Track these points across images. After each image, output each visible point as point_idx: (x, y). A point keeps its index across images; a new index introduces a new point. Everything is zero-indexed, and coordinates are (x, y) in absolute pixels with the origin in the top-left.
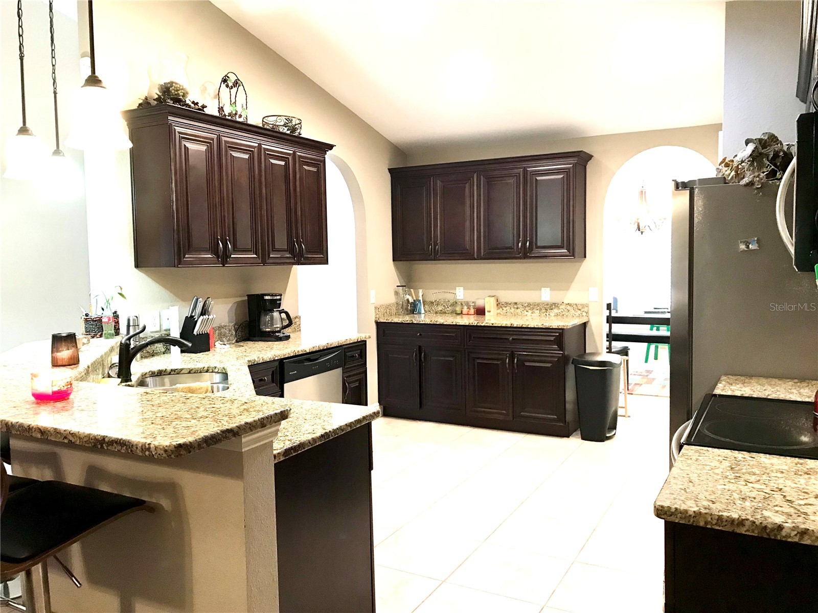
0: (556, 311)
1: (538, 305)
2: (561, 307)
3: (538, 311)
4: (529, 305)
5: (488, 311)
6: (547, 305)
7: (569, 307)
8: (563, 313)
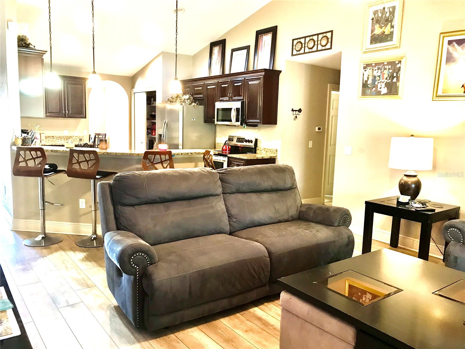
0: (71, 139)
1: (63, 137)
2: (73, 138)
3: (63, 140)
4: (59, 137)
5: (43, 140)
6: (67, 137)
7: (76, 138)
8: (74, 140)
